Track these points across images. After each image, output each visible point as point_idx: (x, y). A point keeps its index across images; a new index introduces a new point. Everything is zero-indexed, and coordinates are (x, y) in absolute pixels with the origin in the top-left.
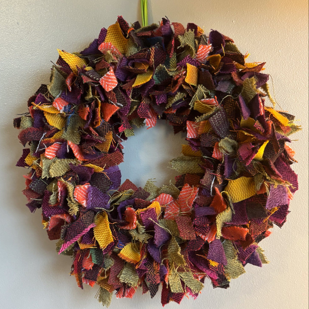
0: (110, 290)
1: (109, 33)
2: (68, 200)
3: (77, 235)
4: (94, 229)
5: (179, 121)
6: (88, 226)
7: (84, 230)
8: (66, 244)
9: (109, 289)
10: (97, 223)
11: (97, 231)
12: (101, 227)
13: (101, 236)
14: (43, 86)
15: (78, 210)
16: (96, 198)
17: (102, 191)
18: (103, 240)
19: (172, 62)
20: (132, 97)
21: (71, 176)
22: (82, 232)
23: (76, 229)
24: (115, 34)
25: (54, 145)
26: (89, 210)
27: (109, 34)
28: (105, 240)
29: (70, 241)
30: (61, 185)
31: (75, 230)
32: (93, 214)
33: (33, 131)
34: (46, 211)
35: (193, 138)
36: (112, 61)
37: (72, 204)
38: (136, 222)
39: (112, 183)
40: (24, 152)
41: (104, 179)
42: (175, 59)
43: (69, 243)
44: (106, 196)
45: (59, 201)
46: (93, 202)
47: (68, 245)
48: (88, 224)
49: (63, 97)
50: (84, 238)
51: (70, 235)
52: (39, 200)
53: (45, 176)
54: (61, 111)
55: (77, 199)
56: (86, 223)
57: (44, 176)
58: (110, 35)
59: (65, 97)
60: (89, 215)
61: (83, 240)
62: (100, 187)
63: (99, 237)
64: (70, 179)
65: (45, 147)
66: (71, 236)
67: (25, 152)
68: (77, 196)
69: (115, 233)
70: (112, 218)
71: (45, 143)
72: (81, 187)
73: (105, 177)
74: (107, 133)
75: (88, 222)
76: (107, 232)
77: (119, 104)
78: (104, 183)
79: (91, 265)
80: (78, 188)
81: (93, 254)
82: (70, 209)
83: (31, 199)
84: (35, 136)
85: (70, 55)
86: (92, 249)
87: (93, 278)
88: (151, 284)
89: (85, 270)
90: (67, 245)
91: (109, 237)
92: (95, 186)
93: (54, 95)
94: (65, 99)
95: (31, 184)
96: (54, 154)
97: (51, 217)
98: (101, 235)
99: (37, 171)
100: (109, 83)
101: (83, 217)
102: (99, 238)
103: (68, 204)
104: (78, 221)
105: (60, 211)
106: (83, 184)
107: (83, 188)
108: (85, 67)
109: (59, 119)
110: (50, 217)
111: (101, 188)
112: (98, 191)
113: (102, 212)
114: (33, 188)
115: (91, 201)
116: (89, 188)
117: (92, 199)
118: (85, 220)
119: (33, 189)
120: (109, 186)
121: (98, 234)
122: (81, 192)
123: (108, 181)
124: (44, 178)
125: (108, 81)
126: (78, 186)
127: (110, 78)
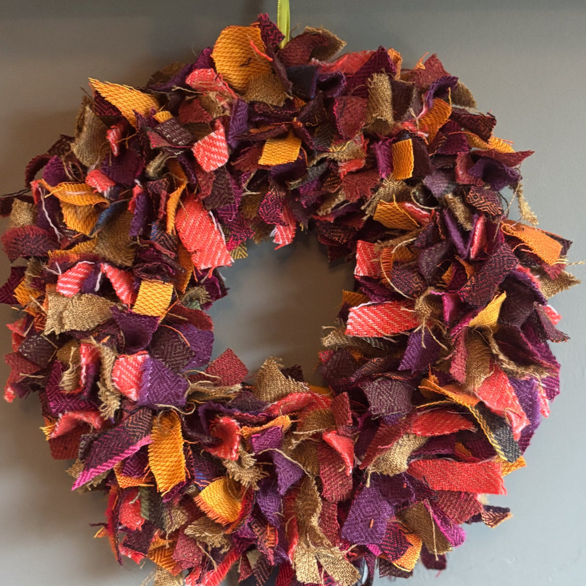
0: (173, 569)
2: (100, 386)
3: (111, 458)
4: (149, 447)
5: (340, 237)
6: (137, 441)
7: (128, 448)
8: (87, 474)
9: (172, 567)
10: (156, 433)
11: (156, 452)
12: (166, 445)
13: (162, 466)
14: (64, 140)
15: (118, 408)
16: (159, 384)
18: (165, 475)
20: (248, 188)
21: (107, 335)
22: (122, 452)
23: (111, 446)
25: (78, 268)
26: (141, 407)
28: (170, 475)
29: (95, 467)
30: (87, 353)
31: (108, 447)
32: (149, 416)
33: (36, 235)
34: (55, 401)
35: (367, 276)
37: (108, 393)
38: (238, 448)
39: (194, 354)
40: (13, 274)
41: (179, 345)
43: (94, 472)
44: (180, 381)
45: (82, 386)
46: (152, 392)
47: (91, 474)
48: (138, 438)
49: (104, 169)
50: (128, 463)
51: (97, 455)
52: (37, 377)
53: (52, 330)
55: (118, 383)
56: (134, 435)
57: (49, 329)
59: (107, 171)
60: (141, 417)
61: (124, 468)
62: (168, 360)
63: (159, 467)
64: (105, 340)
65: (59, 272)
66: (100, 459)
67: (16, 273)
68: (120, 377)
69: (191, 459)
70: (189, 430)
72: (129, 360)
73: (180, 341)
75: (138, 434)
76: (176, 459)
78: (178, 353)
79: (140, 522)
80: (121, 359)
81: (143, 498)
82: (102, 406)
83: (21, 374)
84: (38, 247)
86: (143, 487)
87: (140, 547)
88: (259, 563)
89: (125, 529)
90: (89, 475)
91: (179, 469)
92: (158, 358)
93: (85, 163)
94: (109, 173)
95: (23, 344)
96: (76, 287)
97: (63, 414)
98: (162, 464)
99: (37, 321)
100: (212, 156)
101: (129, 421)
102: (159, 470)
103: (99, 393)
104: (116, 429)
105: (82, 405)
106: (131, 353)
107: (134, 360)
108: (155, 112)
110: (60, 415)
111: (171, 362)
112: (163, 369)
113: (167, 412)
114: (27, 353)
115: (149, 389)
116: (145, 361)
117: (151, 387)
118: (133, 428)
119: (26, 355)
120: (188, 358)
121: (157, 461)
122: (127, 370)
123: (187, 350)
124: (49, 332)
125: (210, 151)
126: (122, 356)
127: (215, 146)
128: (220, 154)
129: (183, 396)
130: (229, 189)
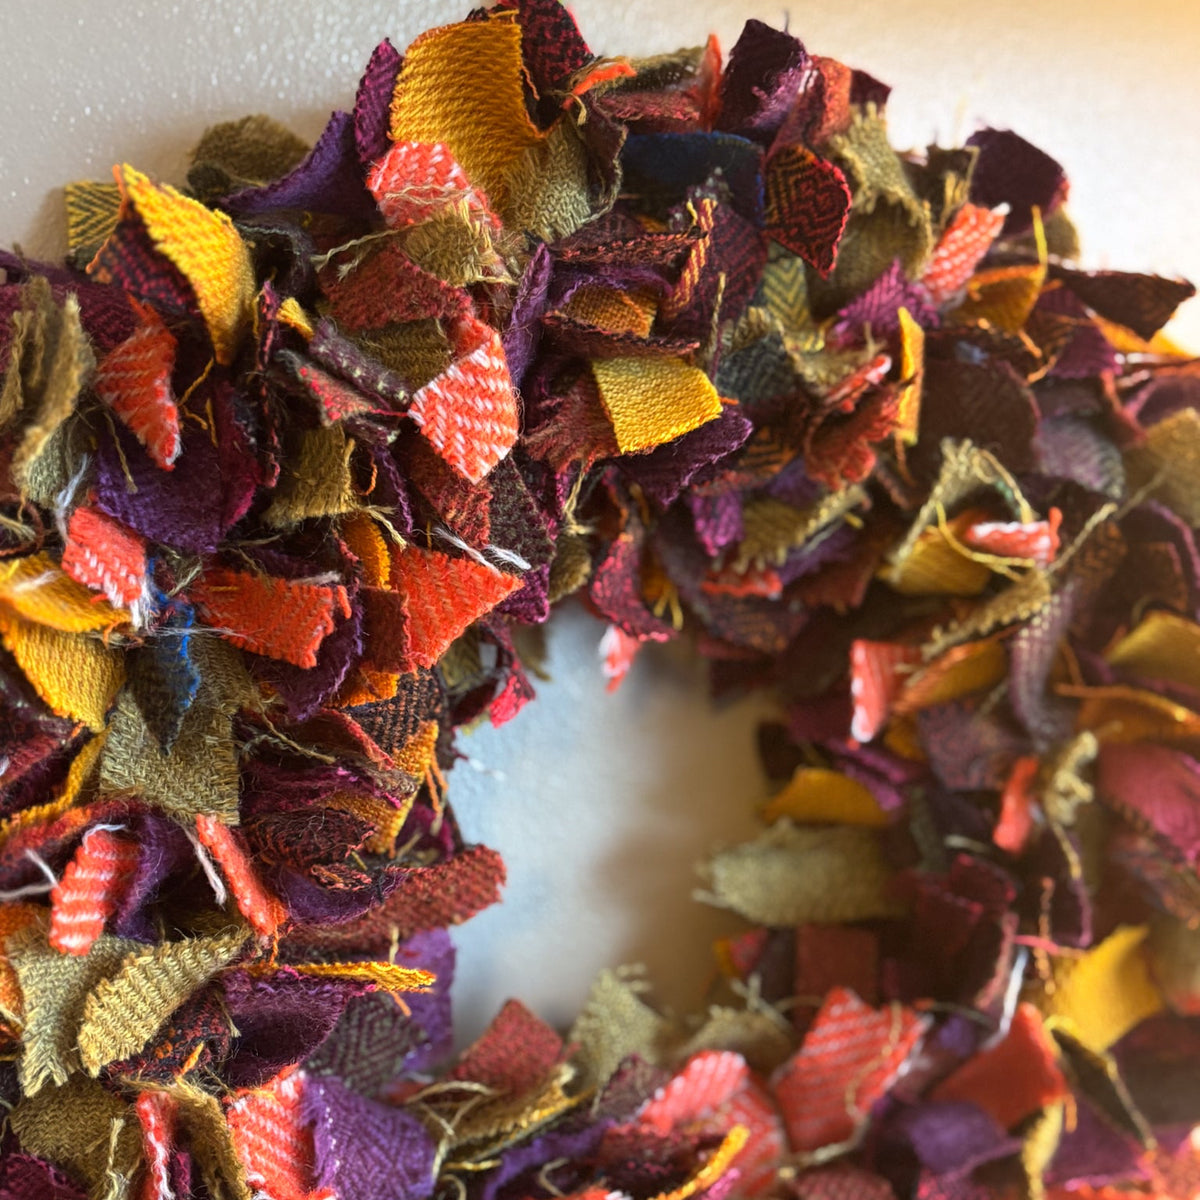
1: (412, 75)
16: (360, 1156)
17: (362, 1091)
19: (779, 294)
20: (576, 514)
24: (447, 86)
25: (87, 853)
27: (414, 84)
36: (480, 277)
39: (422, 1034)
42: (794, 279)
46: (347, 1184)
49: (109, 501)
53: (43, 1075)
54: (135, 608)
57: (36, 1076)
58: (419, 90)
59: (119, 506)
64: (193, 1062)
65: (46, 880)
71: (36, 849)
72: (261, 1101)
74: (413, 733)
77: (503, 554)
78: (380, 1041)
80: (240, 1105)
85: (196, 215)
94: (126, 518)
96: (96, 916)
100: (478, 426)
106: (266, 1079)
107: (274, 1099)
109: (91, 660)
116: (301, 1091)
117: (342, 1169)
122: (263, 1133)
123: (403, 1027)
124: (38, 1086)
125: (470, 412)
126: (241, 1092)
127: (485, 394)
128: (500, 418)
129: (427, 1171)
130: (533, 522)
